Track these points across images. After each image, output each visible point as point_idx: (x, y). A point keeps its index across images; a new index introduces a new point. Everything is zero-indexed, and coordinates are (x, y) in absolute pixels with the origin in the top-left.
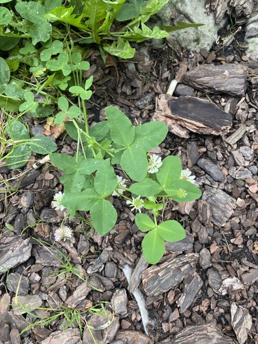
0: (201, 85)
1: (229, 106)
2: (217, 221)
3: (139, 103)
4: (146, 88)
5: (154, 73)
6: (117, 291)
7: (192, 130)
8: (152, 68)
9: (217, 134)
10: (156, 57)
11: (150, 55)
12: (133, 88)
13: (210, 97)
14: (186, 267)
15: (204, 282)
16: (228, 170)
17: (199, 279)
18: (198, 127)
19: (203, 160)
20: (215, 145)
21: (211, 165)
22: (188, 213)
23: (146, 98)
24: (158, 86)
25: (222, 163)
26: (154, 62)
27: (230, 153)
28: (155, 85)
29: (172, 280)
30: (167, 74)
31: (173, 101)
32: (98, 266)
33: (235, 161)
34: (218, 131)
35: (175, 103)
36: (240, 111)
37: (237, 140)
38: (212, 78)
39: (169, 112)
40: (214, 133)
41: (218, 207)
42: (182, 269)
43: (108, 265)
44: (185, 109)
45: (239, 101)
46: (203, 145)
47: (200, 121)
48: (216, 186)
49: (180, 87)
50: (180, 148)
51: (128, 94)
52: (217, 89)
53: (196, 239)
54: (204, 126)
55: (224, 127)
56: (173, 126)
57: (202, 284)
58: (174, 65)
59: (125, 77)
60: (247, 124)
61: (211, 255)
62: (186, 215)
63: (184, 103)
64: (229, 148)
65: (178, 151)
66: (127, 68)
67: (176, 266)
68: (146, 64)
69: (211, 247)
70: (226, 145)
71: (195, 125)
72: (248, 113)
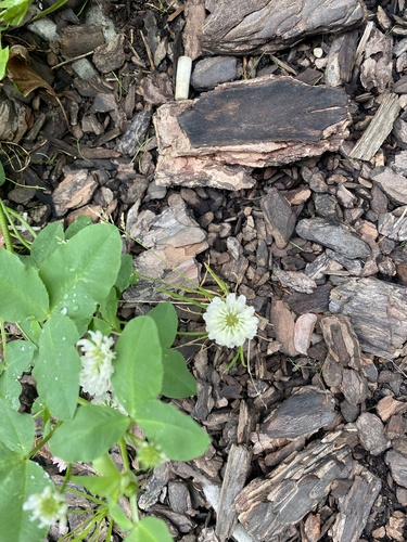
0: (246, 42)
1: (335, 63)
2: (380, 349)
3: (123, 145)
4: (129, 103)
5: (136, 60)
6: (204, 531)
7: (255, 165)
8: (127, 51)
9: (318, 152)
10: (127, 20)
11: (113, 19)
12: (101, 117)
13: (284, 60)
14: (327, 467)
15: (385, 480)
16: (376, 223)
17: (370, 476)
18: (264, 153)
19: (305, 224)
20: (328, 173)
21: (327, 229)
22: (303, 351)
23: (133, 127)
24: (151, 88)
25: (357, 213)
26: (127, 32)
27: (370, 180)
28: (146, 88)
29: (302, 500)
30: (161, 51)
31: (189, 114)
32: (155, 493)
33: (388, 196)
34: (317, 146)
35: (194, 118)
36: (369, 64)
37: (379, 143)
38: (265, 11)
39: (185, 144)
40: (308, 152)
41: (371, 320)
42: (320, 474)
43: (172, 487)
44: (221, 120)
45: (360, 36)
46: (300, 184)
47: (265, 137)
48: (357, 270)
49: (200, 68)
50: (247, 210)
51: (98, 133)
52: (286, 36)
53: (340, 397)
54: (277, 147)
55: (331, 129)
56: (209, 172)
57: (379, 486)
58: (171, 18)
59: (79, 99)
60: (399, 89)
61: (385, 423)
62: (299, 356)
63: (215, 108)
64: (366, 171)
65: (244, 219)
66: (75, 75)
67: (302, 471)
68: (109, 49)
69: (379, 407)
70: (357, 165)
71: (255, 153)
72: (395, 57)
